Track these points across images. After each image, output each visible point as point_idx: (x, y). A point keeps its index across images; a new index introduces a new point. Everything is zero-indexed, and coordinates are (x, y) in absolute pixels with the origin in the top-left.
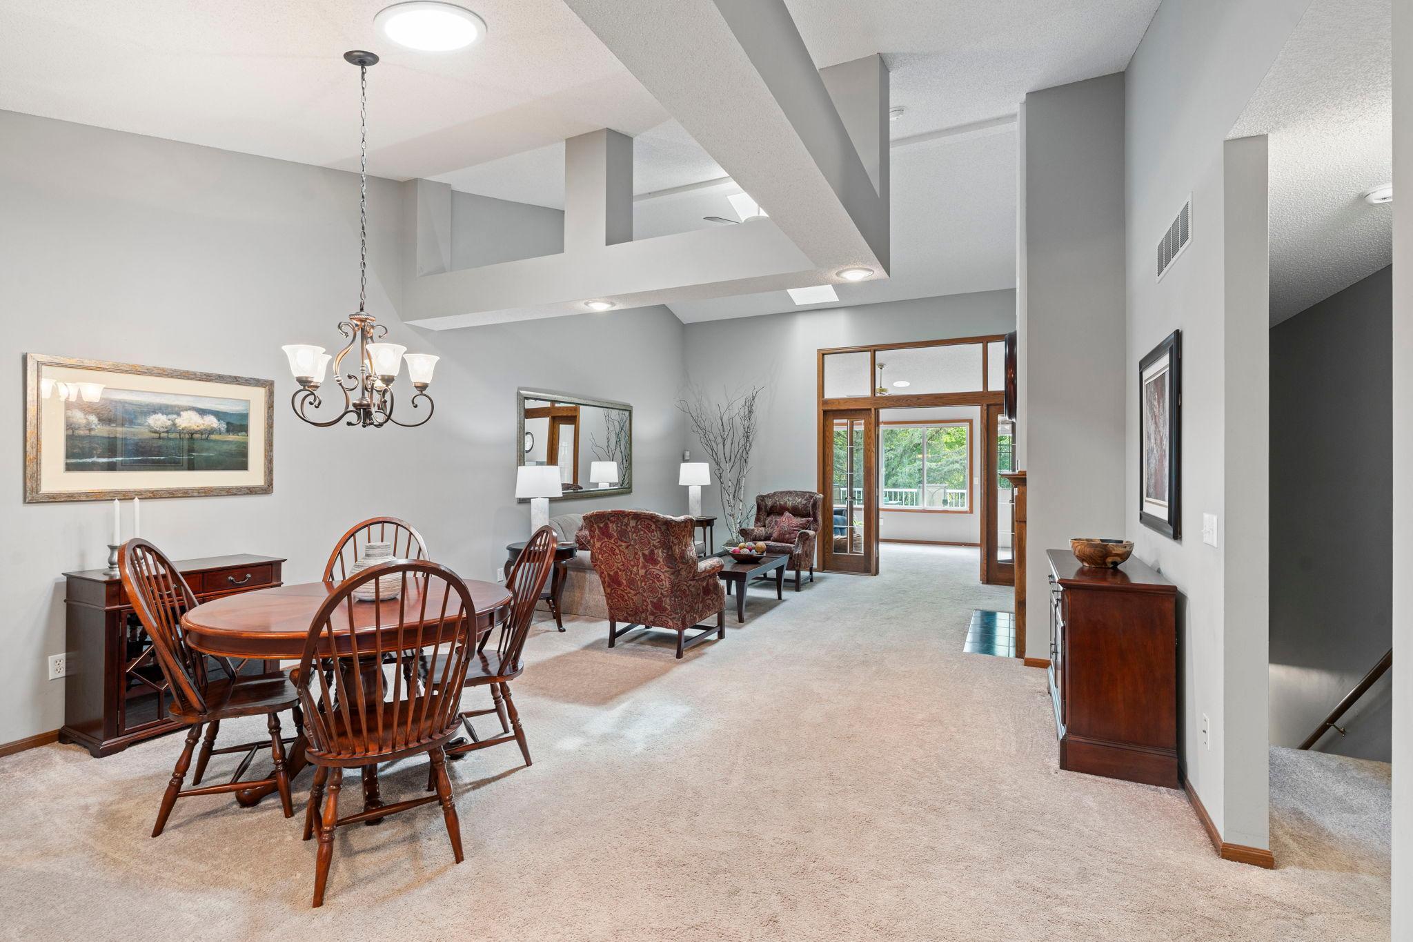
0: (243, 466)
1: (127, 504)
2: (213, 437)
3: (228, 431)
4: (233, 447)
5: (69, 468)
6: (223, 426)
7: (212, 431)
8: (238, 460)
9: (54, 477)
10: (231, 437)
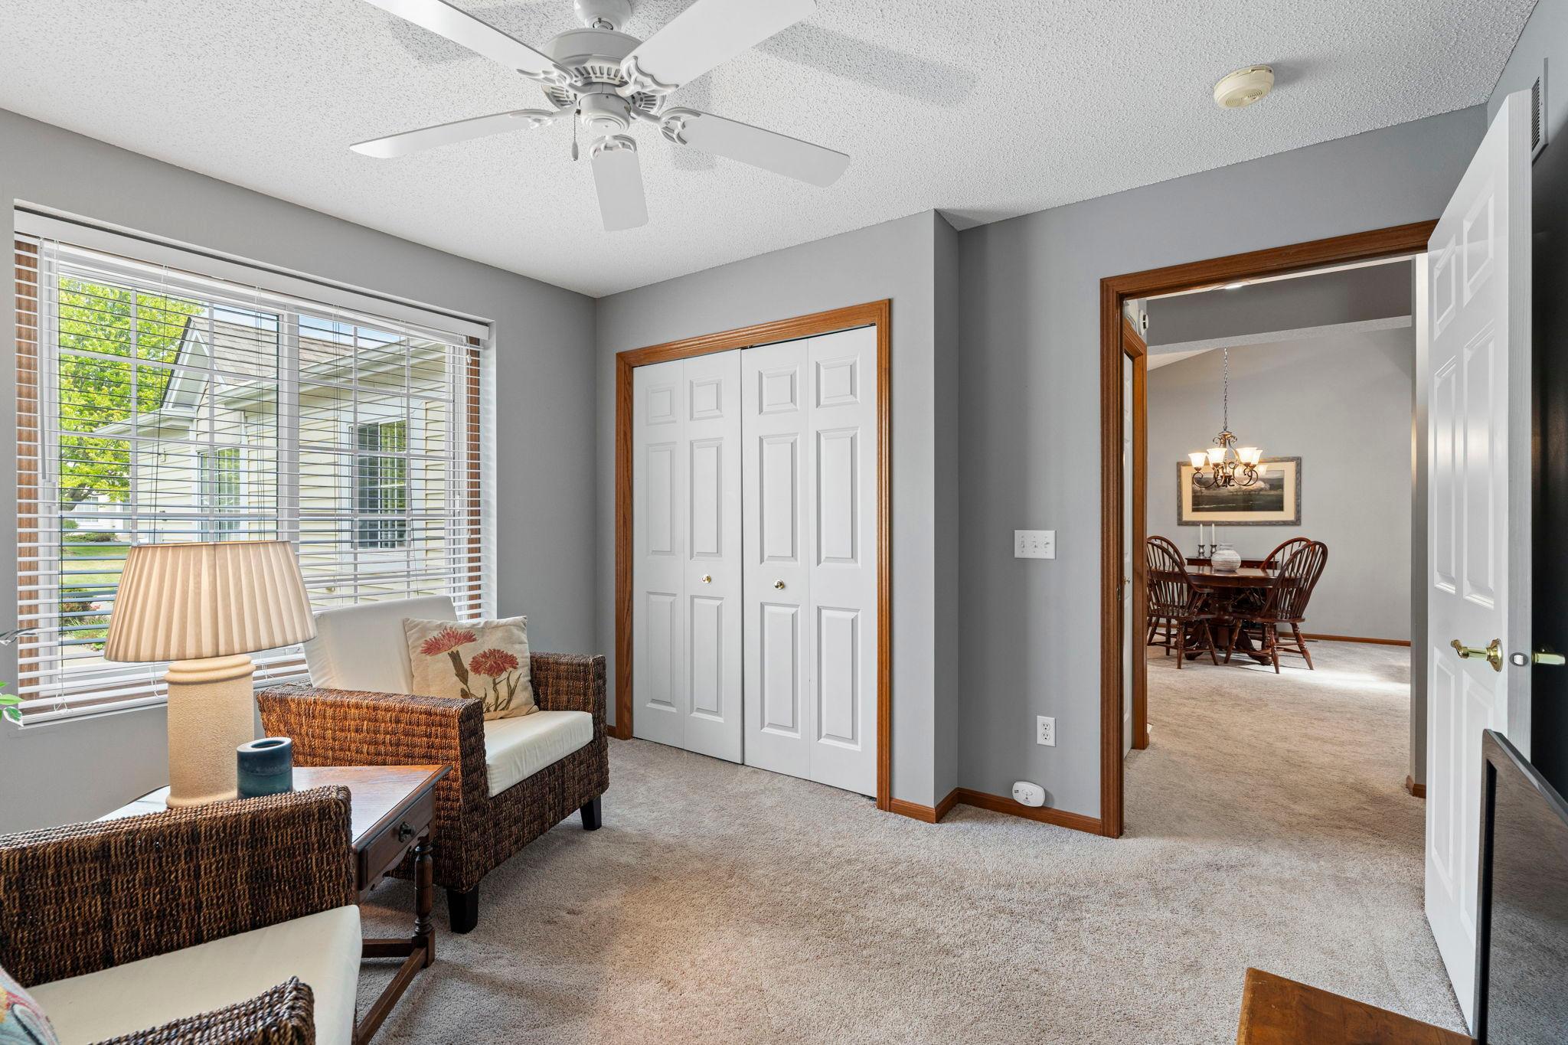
0: (1281, 508)
1: (1207, 528)
2: (1261, 493)
3: (1271, 489)
4: (1274, 498)
5: (1194, 510)
6: (1268, 487)
7: (1262, 489)
8: (1278, 505)
9: (1189, 515)
10: (1272, 493)
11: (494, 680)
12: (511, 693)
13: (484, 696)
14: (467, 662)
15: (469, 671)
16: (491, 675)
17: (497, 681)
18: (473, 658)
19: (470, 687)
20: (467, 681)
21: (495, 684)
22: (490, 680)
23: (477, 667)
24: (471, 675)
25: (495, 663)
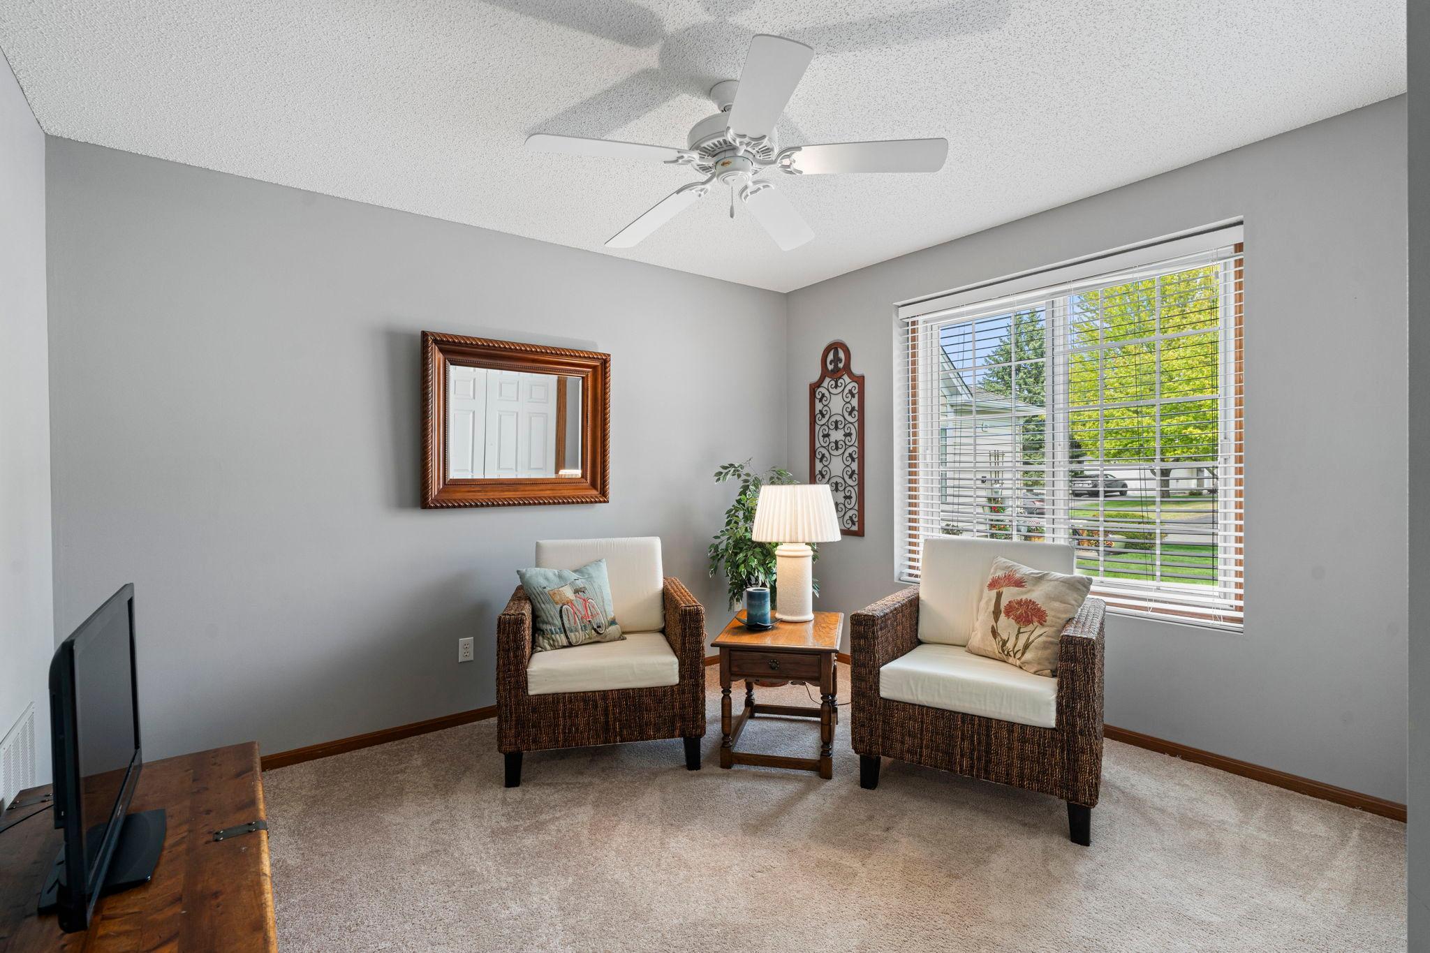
11: (1019, 629)
12: (1026, 647)
13: (1007, 639)
14: (1004, 602)
15: (1002, 612)
16: (1018, 623)
17: (1022, 630)
18: (1010, 602)
19: (998, 626)
20: (998, 620)
21: (1019, 632)
22: (1017, 627)
23: (1009, 610)
24: (1003, 616)
25: (1025, 612)
